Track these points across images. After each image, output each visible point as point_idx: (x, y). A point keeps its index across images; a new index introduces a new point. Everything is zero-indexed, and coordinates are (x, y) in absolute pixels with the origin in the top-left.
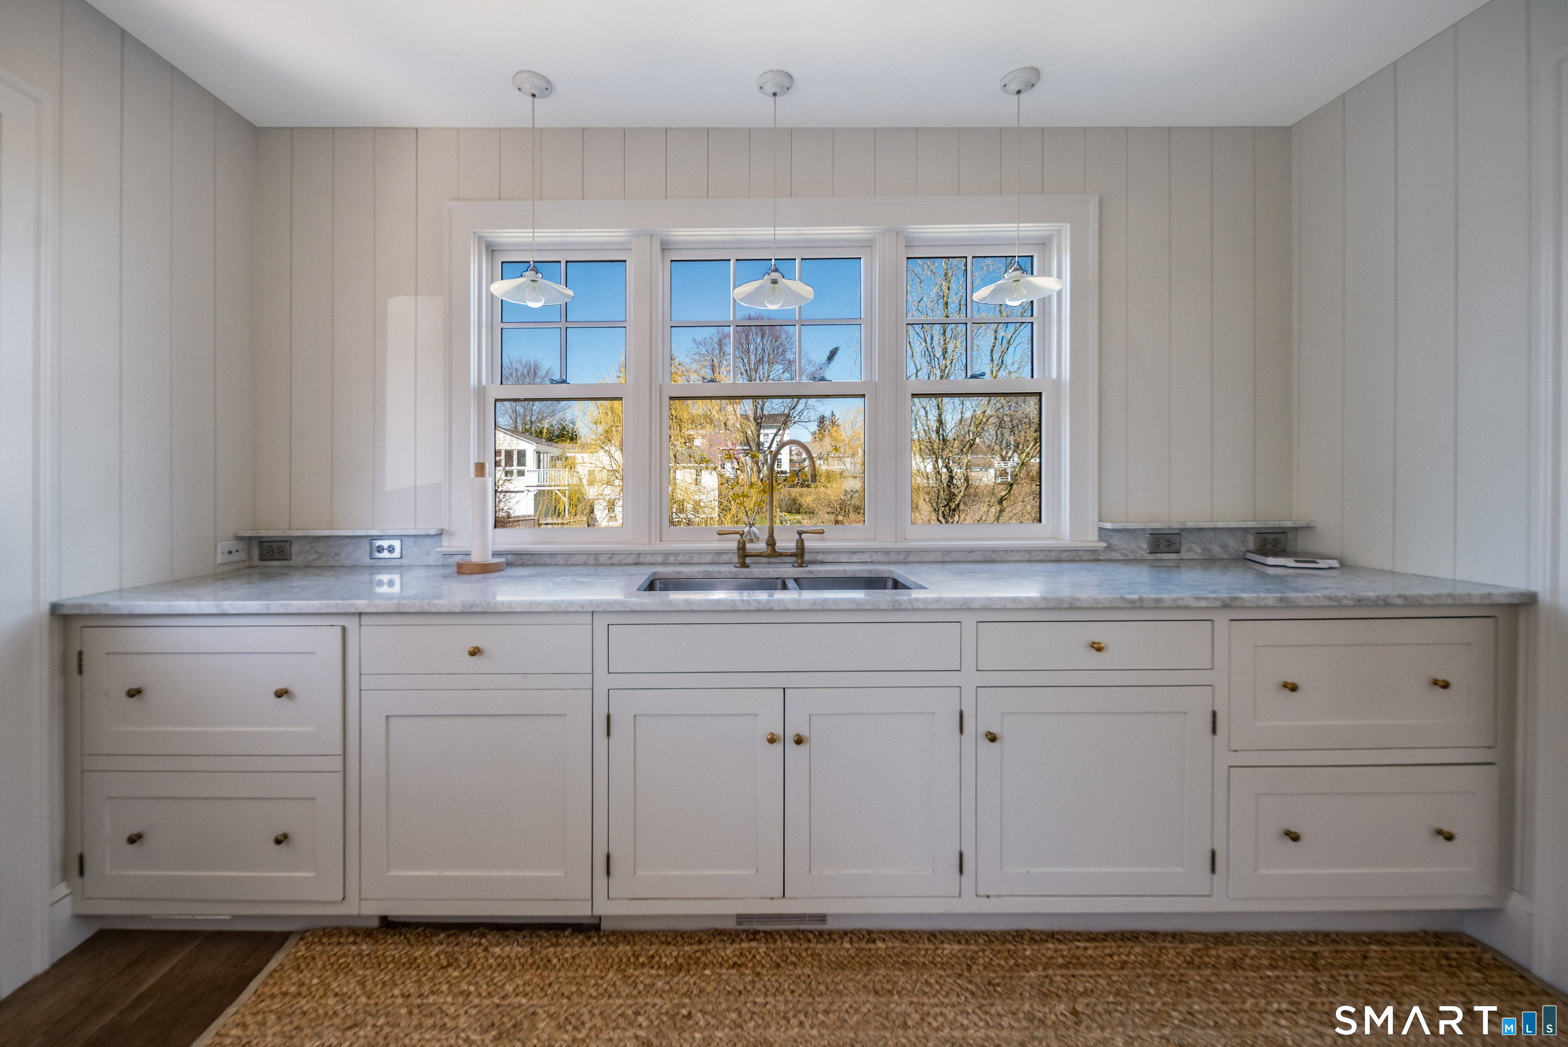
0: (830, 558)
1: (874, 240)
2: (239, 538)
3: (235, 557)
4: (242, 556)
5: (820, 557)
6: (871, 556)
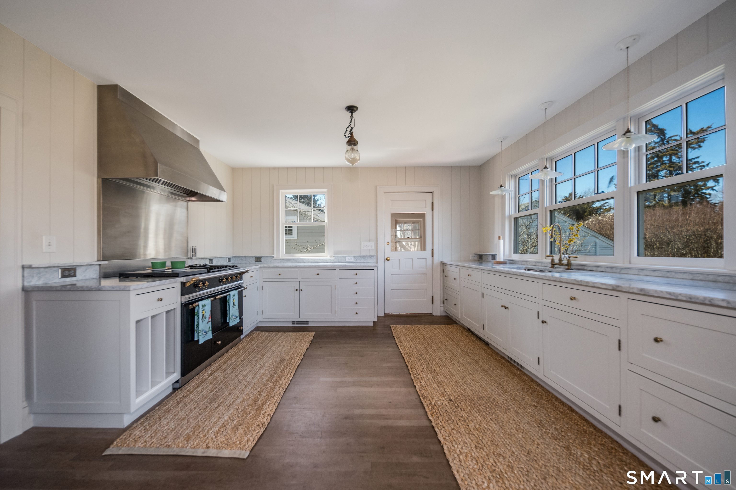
0: (589, 268)
1: (615, 126)
2: (476, 254)
3: (474, 258)
4: (476, 258)
5: (586, 268)
6: (605, 269)
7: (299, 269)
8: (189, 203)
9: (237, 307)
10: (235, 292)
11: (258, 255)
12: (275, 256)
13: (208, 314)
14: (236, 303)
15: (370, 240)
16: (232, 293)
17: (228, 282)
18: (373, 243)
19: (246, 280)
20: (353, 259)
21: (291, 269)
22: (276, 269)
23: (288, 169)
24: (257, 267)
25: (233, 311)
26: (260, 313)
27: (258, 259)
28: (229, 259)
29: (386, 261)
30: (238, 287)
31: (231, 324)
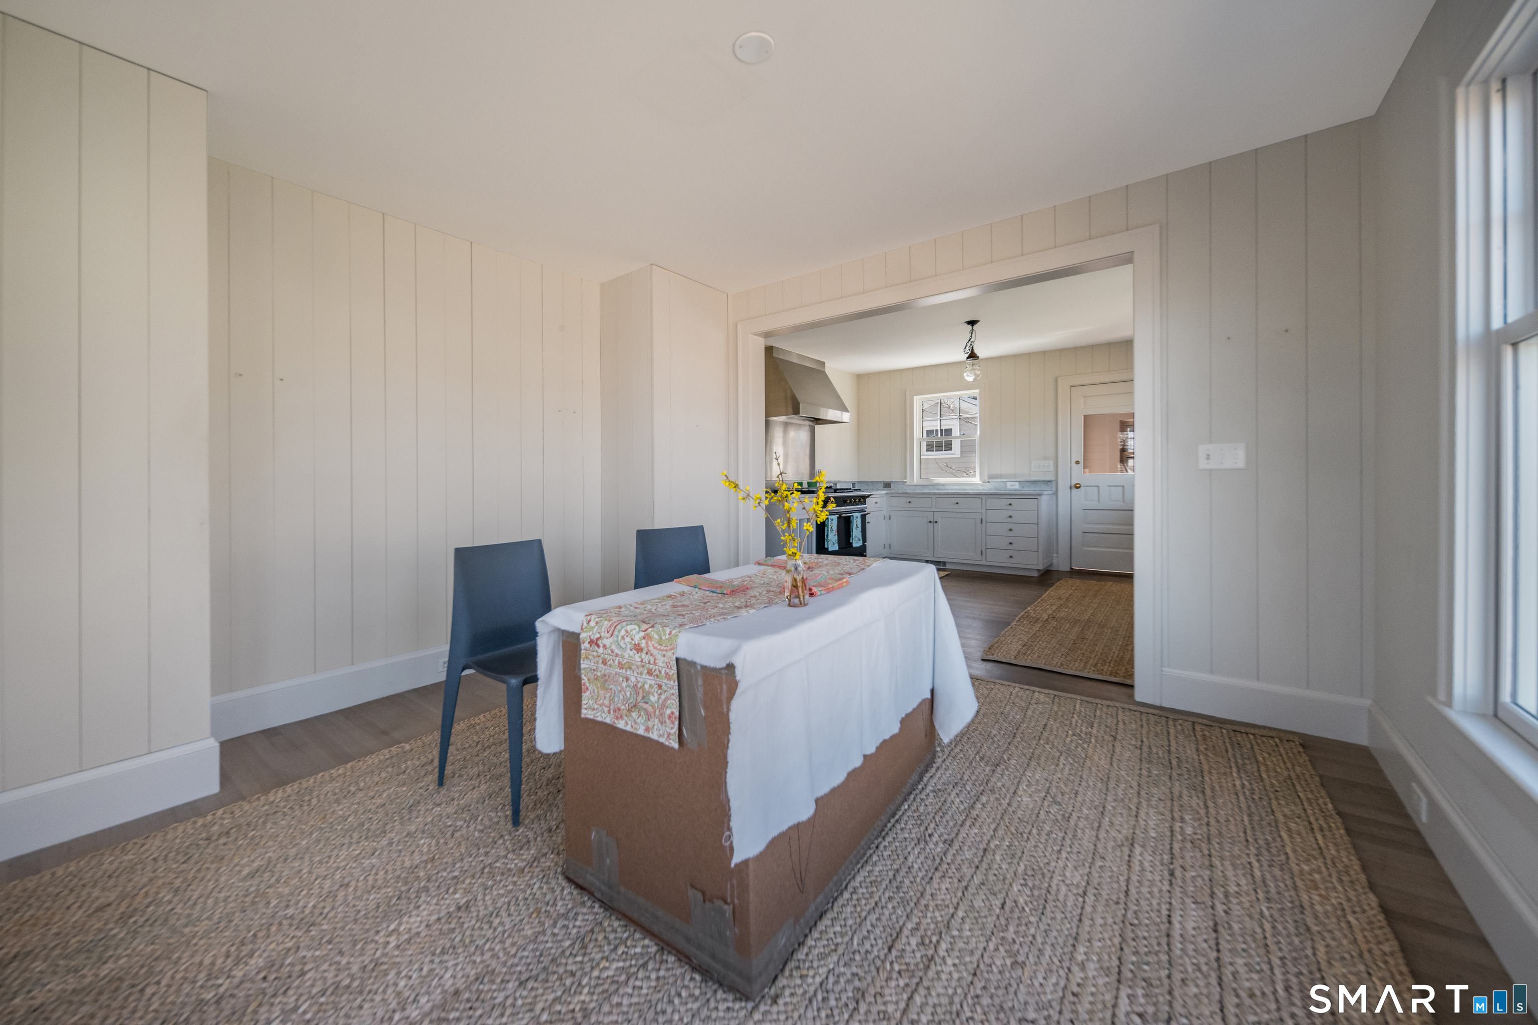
7: (934, 497)
8: (818, 428)
9: (860, 529)
10: (859, 515)
11: (887, 480)
12: (908, 481)
13: (835, 528)
14: (860, 525)
15: (1045, 458)
16: (855, 515)
17: (851, 504)
18: (1052, 463)
19: (870, 504)
20: (1017, 486)
21: (923, 496)
22: (905, 495)
23: (924, 367)
24: (884, 492)
25: (856, 533)
26: (887, 546)
27: (887, 485)
28: (854, 484)
29: (1075, 491)
30: (863, 511)
31: (855, 545)
